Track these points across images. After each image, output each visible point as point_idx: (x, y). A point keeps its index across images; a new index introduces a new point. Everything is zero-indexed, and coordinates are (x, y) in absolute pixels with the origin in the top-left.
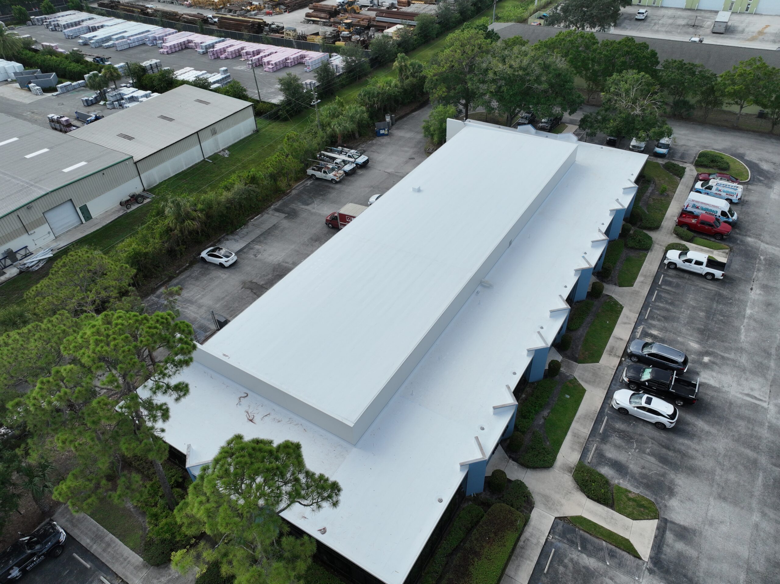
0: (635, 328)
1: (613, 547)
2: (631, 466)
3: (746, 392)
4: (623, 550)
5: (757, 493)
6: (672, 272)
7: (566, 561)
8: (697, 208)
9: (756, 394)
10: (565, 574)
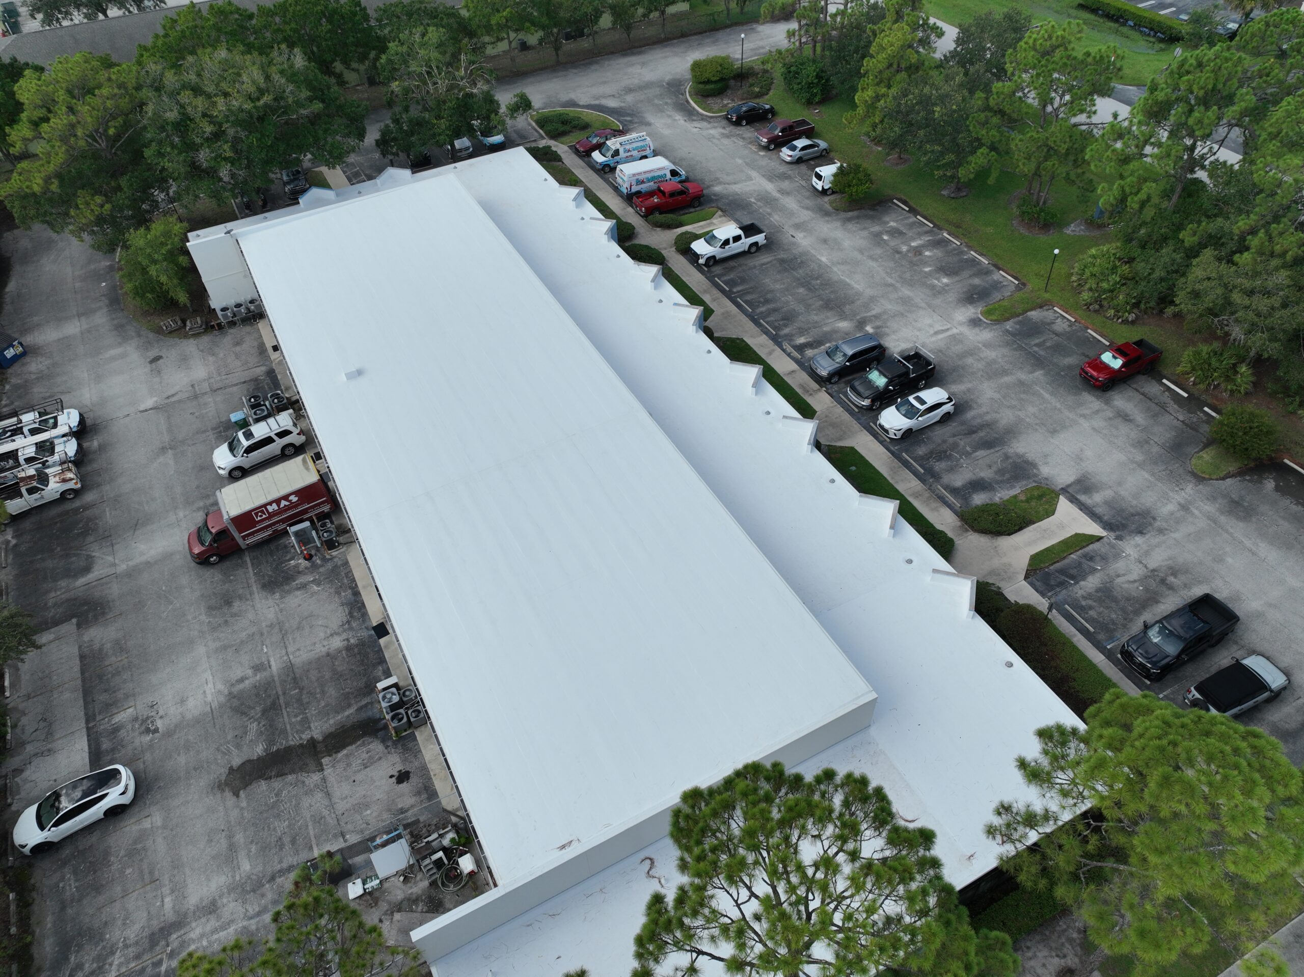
0: (784, 350)
1: (1080, 551)
2: (982, 474)
3: (932, 332)
4: (1088, 545)
5: (1058, 405)
6: (717, 270)
7: (1084, 603)
8: (643, 182)
9: (938, 327)
10: (1100, 613)
